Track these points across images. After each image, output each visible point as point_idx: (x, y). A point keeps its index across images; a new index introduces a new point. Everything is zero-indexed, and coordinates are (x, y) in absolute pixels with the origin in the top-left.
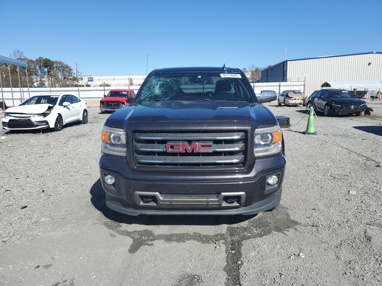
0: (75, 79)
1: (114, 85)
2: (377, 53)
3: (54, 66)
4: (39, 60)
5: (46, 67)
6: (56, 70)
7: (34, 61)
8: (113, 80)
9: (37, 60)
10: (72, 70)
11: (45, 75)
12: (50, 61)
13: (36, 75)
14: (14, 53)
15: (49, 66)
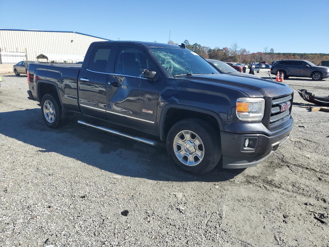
2: (76, 33)
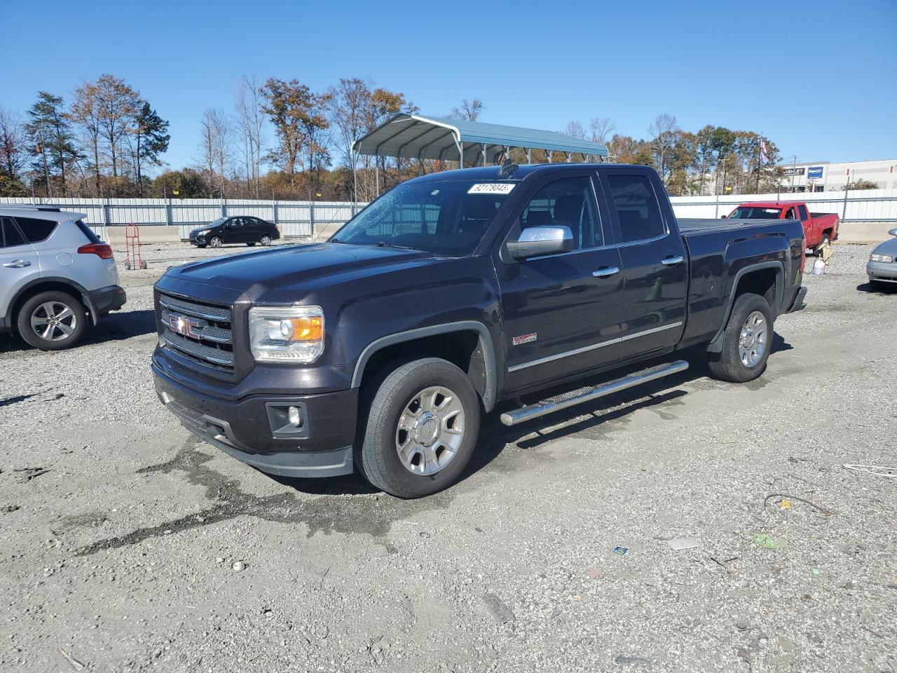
0: (781, 173)
1: (890, 185)
3: (736, 143)
4: (704, 134)
5: (716, 147)
6: (739, 152)
7: (694, 136)
8: (891, 172)
9: (700, 134)
10: (778, 151)
11: (713, 165)
12: (727, 132)
13: (695, 166)
14: (657, 123)
15: (723, 144)
